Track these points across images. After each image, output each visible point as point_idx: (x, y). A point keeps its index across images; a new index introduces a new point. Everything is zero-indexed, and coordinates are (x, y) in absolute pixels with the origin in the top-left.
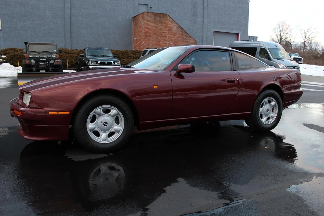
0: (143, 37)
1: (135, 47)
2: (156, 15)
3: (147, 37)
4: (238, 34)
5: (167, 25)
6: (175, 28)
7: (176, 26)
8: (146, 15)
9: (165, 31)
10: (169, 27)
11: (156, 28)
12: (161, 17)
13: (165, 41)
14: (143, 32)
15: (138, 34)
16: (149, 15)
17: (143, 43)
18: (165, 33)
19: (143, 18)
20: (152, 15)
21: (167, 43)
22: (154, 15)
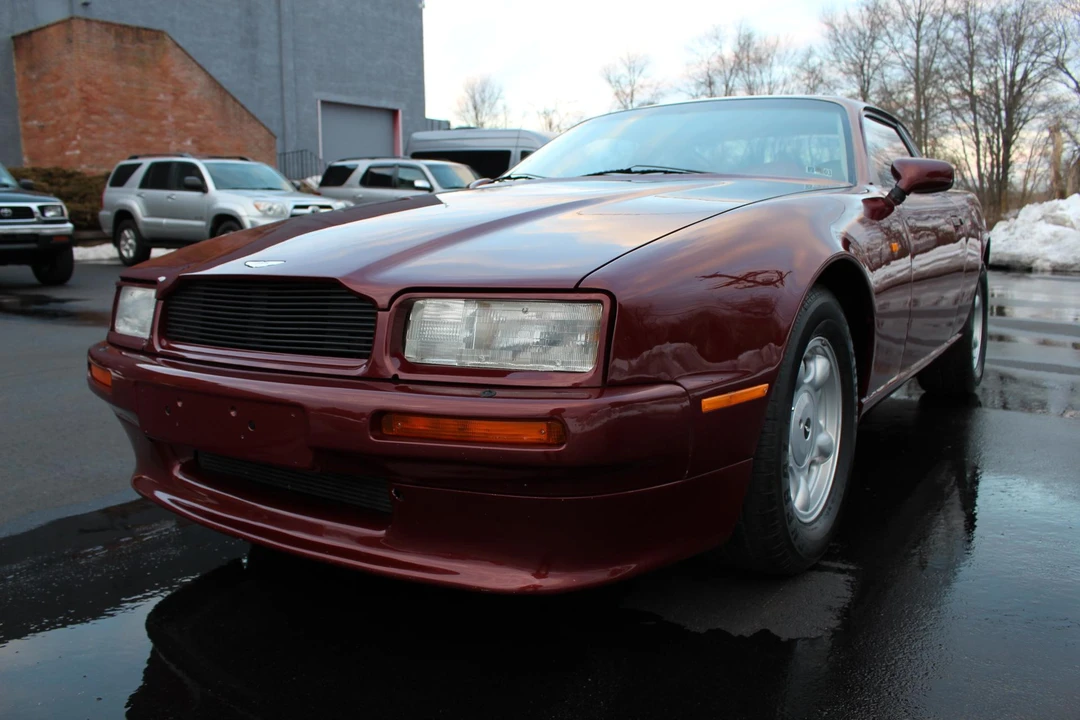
0: (76, 118)
2: (121, 31)
3: (94, 117)
4: (394, 113)
5: (165, 73)
6: (197, 88)
7: (201, 79)
8: (79, 29)
9: (162, 97)
10: (175, 81)
11: (124, 84)
12: (141, 41)
13: (162, 133)
14: (75, 95)
15: (49, 104)
16: (94, 31)
17: (75, 139)
18: (160, 101)
19: (70, 41)
20: (107, 30)
21: (169, 139)
22: (113, 32)
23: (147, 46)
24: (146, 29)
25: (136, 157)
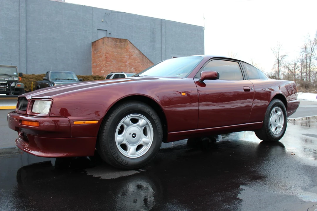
0: (104, 62)
1: (94, 73)
2: (116, 40)
3: (108, 62)
5: (127, 50)
6: (136, 54)
7: (137, 52)
8: (106, 40)
9: (126, 57)
10: (130, 52)
11: (116, 53)
12: (121, 42)
13: (126, 66)
14: (104, 57)
15: (98, 59)
16: (110, 40)
17: (103, 68)
18: (125, 58)
19: (104, 43)
20: (113, 40)
21: (127, 68)
22: (114, 40)
23: (123, 44)
24: (123, 39)
25: (112, 73)
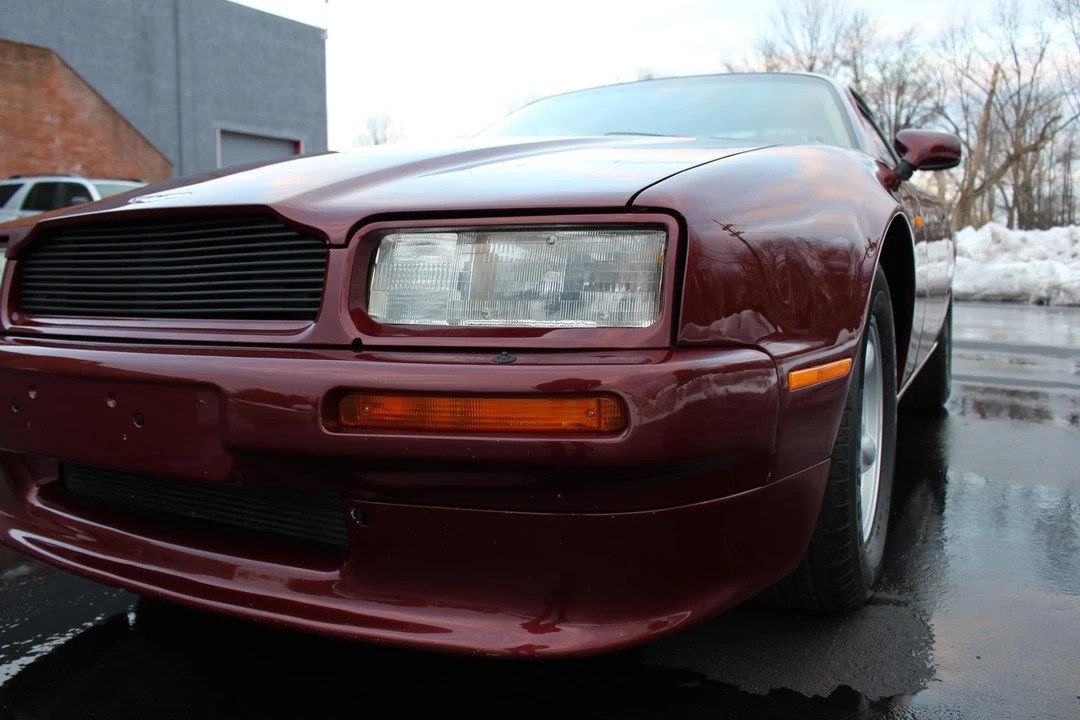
2: (3, 47)
4: (295, 145)
5: (52, 93)
6: (87, 111)
7: (91, 101)
9: (48, 119)
10: (63, 102)
11: (6, 103)
12: (26, 59)
13: (49, 156)
18: (46, 123)
21: (56, 164)
23: (32, 65)
24: (31, 47)
25: (17, 177)
